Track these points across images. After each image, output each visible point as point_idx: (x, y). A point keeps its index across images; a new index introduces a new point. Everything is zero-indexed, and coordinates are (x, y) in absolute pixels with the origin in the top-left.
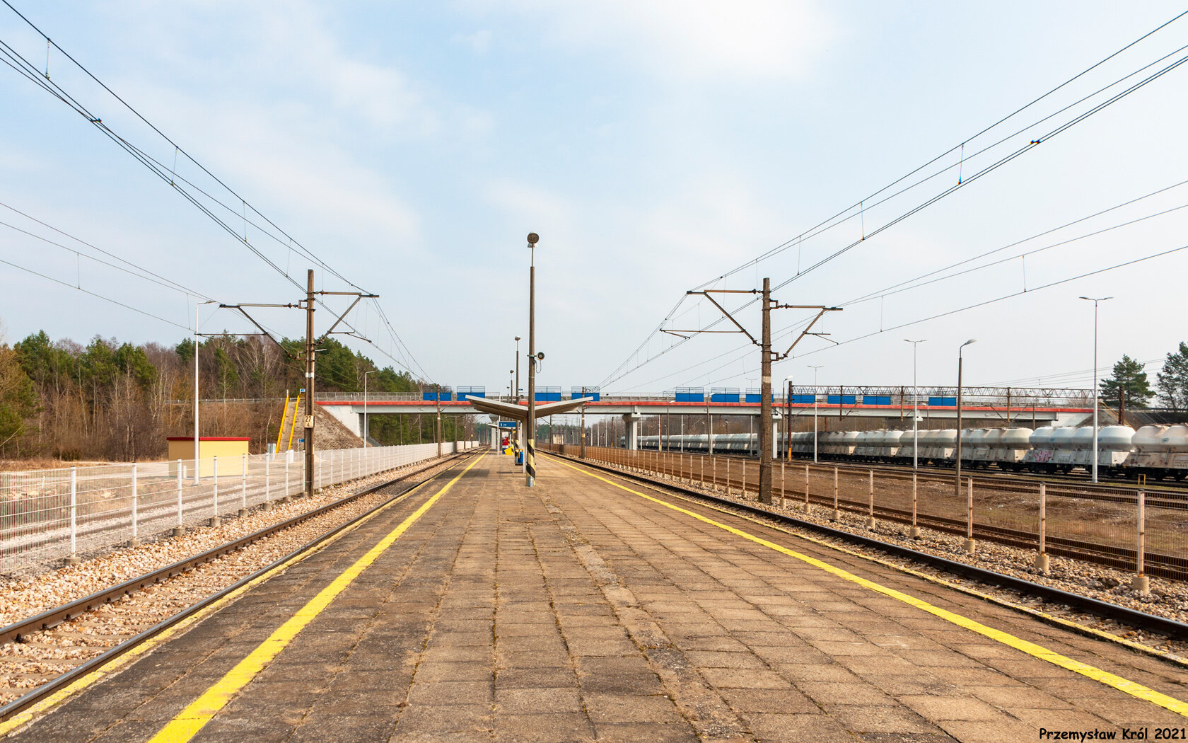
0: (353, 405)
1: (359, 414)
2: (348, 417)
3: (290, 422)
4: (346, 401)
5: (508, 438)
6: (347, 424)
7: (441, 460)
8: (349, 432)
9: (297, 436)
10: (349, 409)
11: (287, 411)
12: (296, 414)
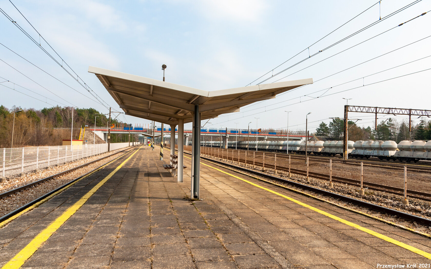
0: (102, 131)
1: (104, 133)
2: (100, 134)
3: (82, 135)
4: (100, 129)
5: (149, 141)
6: (100, 136)
7: (130, 147)
8: (101, 139)
9: (84, 140)
10: (101, 132)
11: (81, 132)
12: (84, 133)
